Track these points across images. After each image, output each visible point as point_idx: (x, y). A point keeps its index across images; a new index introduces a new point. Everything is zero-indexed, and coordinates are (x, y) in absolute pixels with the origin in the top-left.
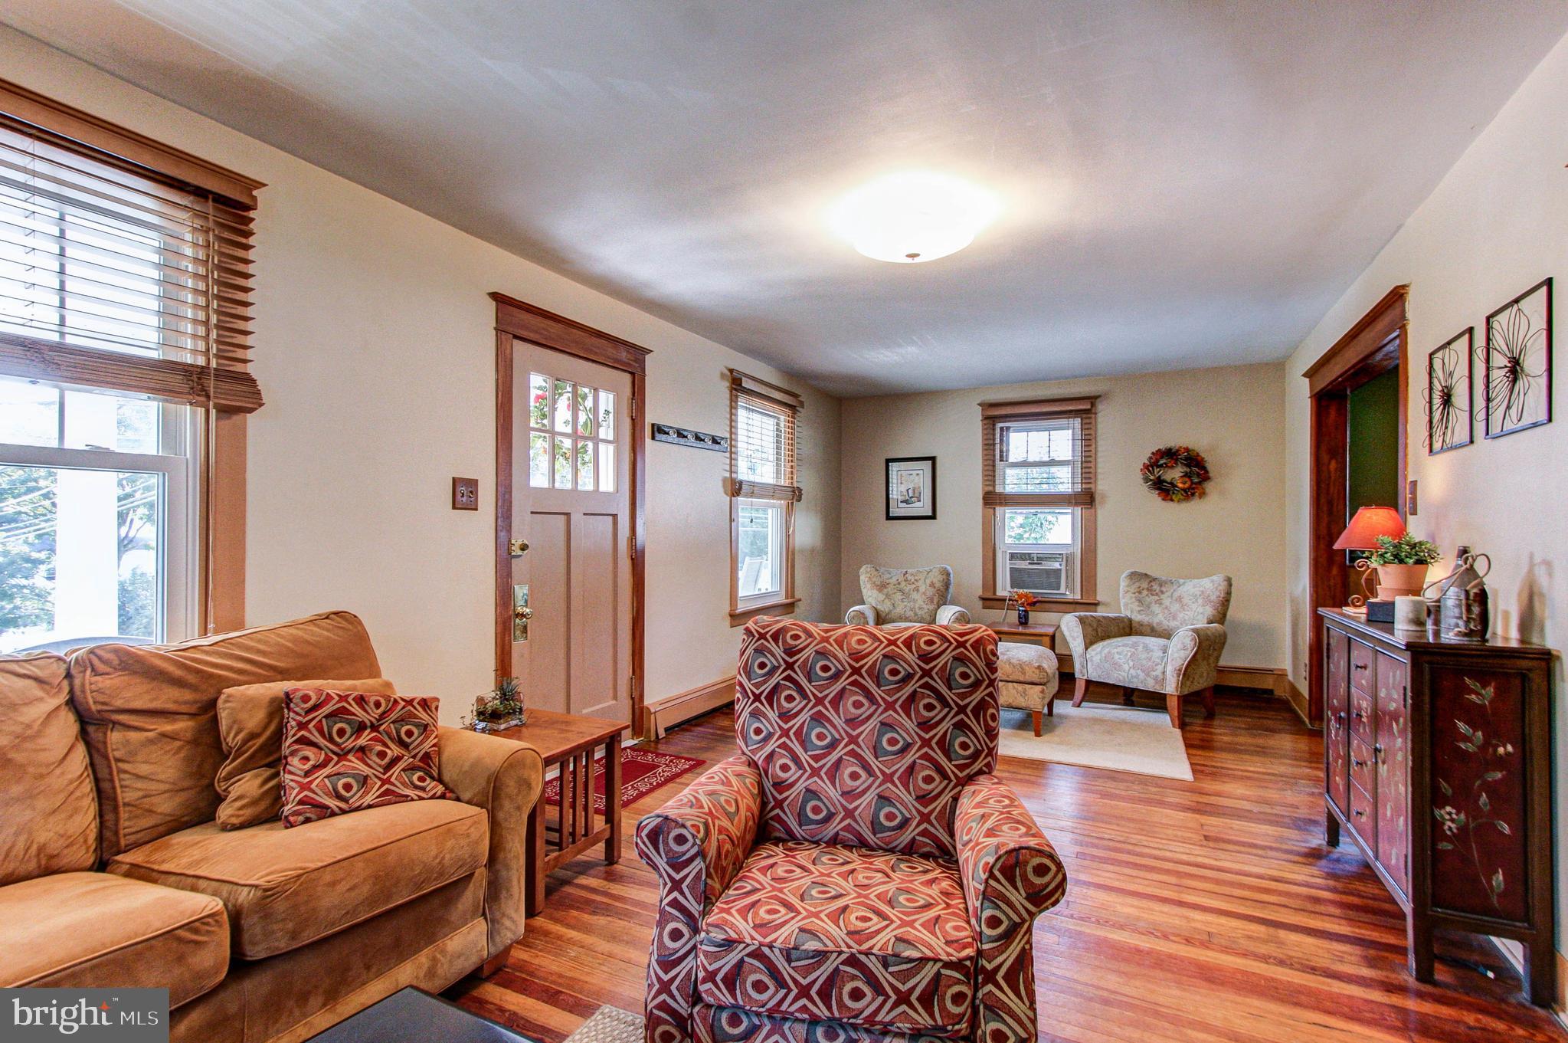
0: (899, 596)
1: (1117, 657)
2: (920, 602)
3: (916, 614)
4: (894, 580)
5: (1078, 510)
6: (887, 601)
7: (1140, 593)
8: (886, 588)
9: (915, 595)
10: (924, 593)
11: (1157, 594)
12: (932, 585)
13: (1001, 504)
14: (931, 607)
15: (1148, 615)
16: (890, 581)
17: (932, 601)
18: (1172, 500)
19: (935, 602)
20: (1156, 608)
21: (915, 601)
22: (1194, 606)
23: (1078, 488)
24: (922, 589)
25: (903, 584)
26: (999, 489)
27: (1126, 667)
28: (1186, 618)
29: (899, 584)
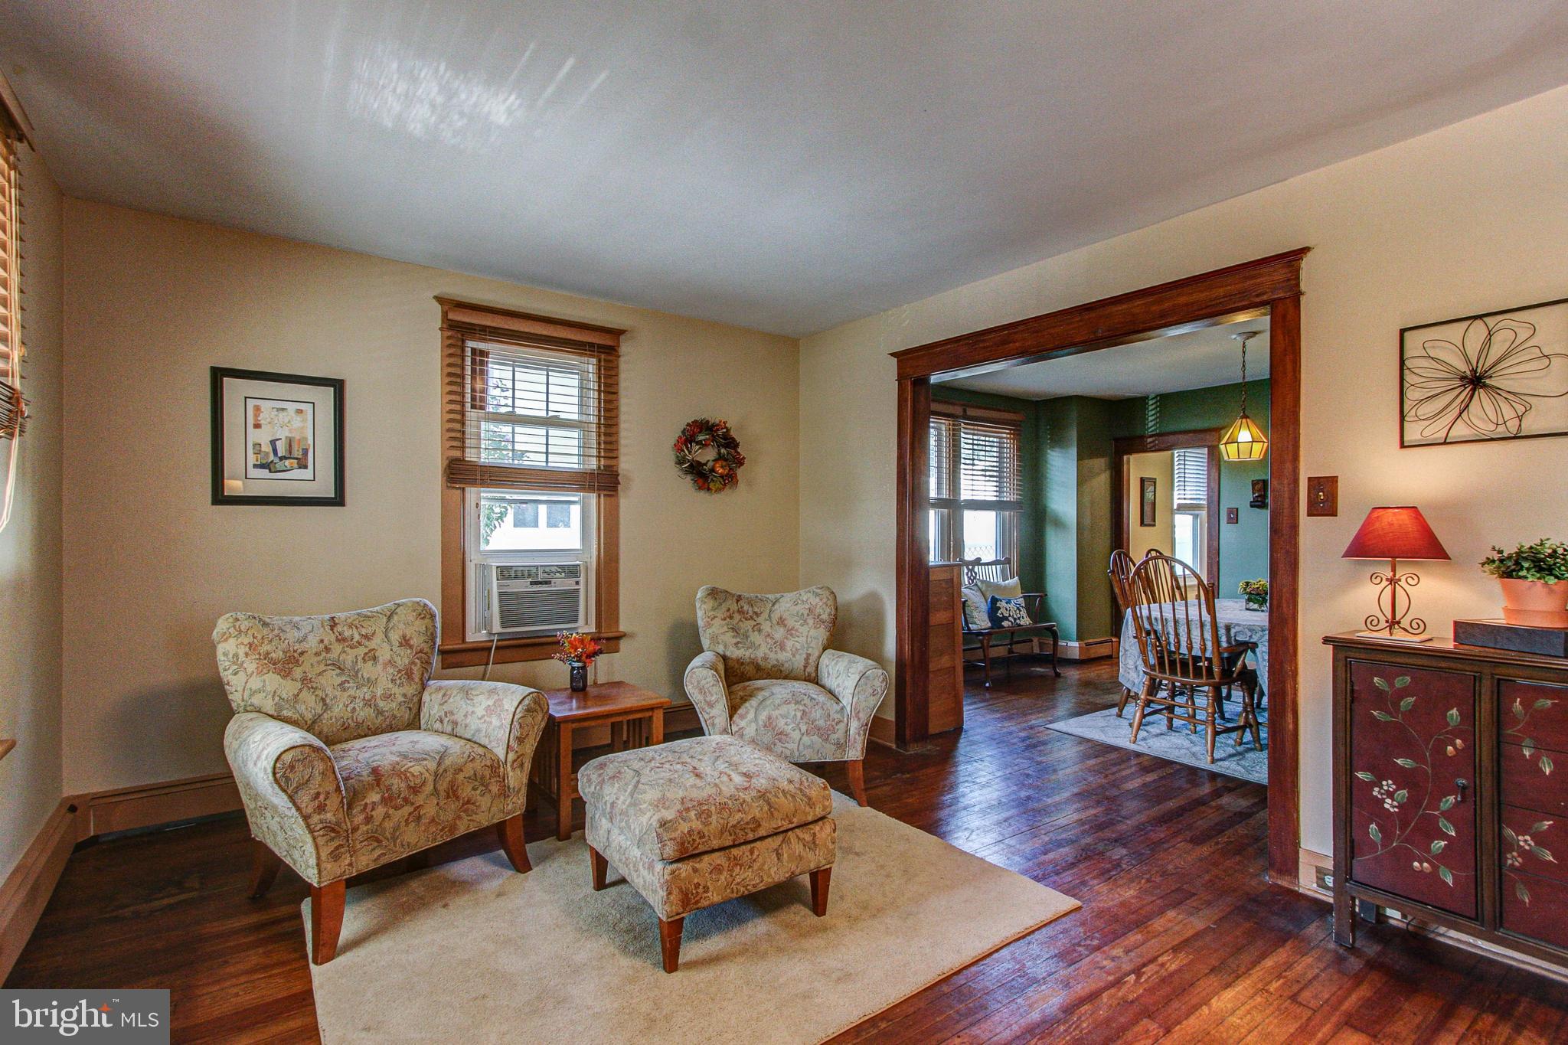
0: (332, 678)
1: (781, 723)
2: (384, 684)
3: (380, 712)
4: (312, 643)
5: (593, 498)
6: (306, 695)
7: (731, 617)
8: (297, 663)
9: (368, 670)
10: (391, 663)
11: (752, 618)
12: (405, 642)
13: (473, 482)
14: (411, 690)
15: (748, 648)
16: (304, 646)
17: (409, 675)
18: (709, 489)
19: (417, 677)
20: (755, 637)
21: (371, 683)
22: (804, 630)
23: (593, 464)
24: (384, 654)
25: (337, 648)
26: (470, 456)
27: (796, 735)
28: (798, 646)
29: (327, 649)
